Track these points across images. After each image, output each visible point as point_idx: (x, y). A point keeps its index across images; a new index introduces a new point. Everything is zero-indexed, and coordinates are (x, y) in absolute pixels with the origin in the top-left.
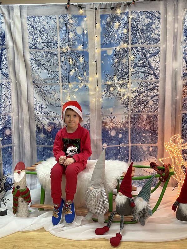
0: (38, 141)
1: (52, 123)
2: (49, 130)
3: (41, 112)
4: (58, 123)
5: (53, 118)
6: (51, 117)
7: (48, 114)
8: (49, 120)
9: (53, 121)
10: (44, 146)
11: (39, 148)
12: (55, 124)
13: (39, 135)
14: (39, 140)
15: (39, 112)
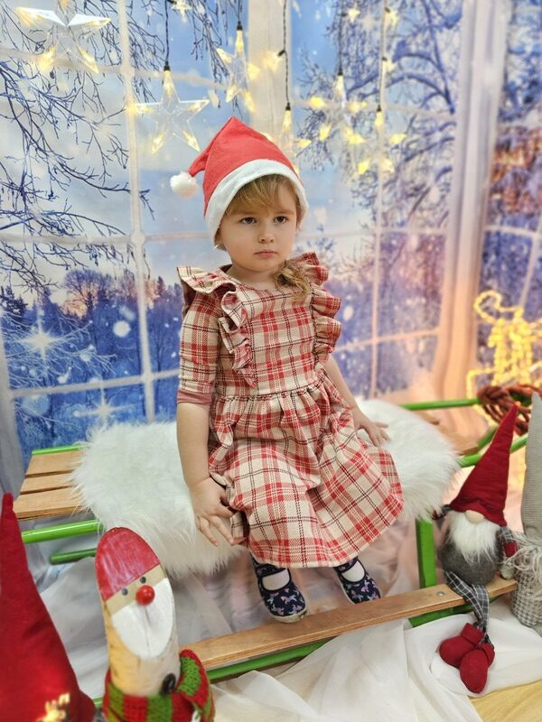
0: (19, 373)
1: (88, 277)
2: (78, 307)
3: (26, 217)
4: (120, 274)
5: (93, 250)
6: (83, 247)
7: (63, 232)
8: (70, 262)
9: (91, 266)
10: (50, 390)
11: (25, 406)
12: (104, 280)
13: (22, 341)
14: (21, 364)
15: (15, 219)
